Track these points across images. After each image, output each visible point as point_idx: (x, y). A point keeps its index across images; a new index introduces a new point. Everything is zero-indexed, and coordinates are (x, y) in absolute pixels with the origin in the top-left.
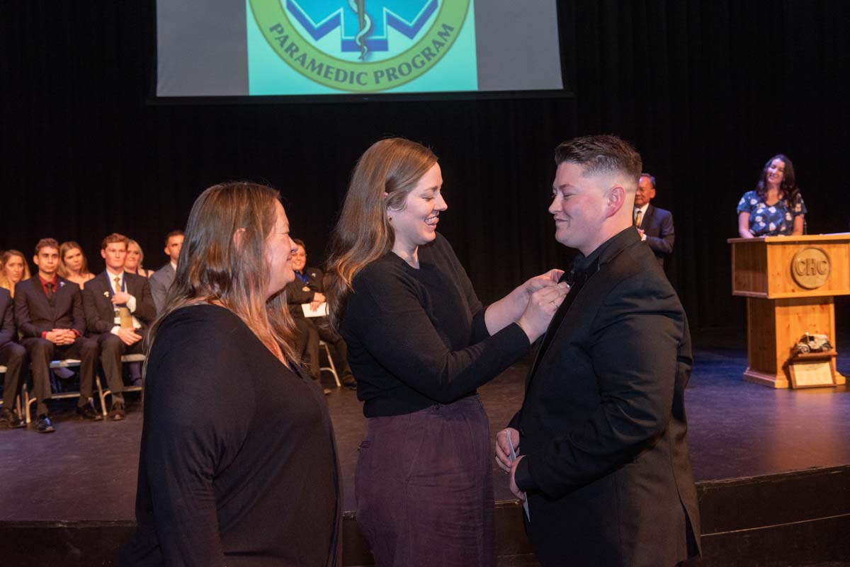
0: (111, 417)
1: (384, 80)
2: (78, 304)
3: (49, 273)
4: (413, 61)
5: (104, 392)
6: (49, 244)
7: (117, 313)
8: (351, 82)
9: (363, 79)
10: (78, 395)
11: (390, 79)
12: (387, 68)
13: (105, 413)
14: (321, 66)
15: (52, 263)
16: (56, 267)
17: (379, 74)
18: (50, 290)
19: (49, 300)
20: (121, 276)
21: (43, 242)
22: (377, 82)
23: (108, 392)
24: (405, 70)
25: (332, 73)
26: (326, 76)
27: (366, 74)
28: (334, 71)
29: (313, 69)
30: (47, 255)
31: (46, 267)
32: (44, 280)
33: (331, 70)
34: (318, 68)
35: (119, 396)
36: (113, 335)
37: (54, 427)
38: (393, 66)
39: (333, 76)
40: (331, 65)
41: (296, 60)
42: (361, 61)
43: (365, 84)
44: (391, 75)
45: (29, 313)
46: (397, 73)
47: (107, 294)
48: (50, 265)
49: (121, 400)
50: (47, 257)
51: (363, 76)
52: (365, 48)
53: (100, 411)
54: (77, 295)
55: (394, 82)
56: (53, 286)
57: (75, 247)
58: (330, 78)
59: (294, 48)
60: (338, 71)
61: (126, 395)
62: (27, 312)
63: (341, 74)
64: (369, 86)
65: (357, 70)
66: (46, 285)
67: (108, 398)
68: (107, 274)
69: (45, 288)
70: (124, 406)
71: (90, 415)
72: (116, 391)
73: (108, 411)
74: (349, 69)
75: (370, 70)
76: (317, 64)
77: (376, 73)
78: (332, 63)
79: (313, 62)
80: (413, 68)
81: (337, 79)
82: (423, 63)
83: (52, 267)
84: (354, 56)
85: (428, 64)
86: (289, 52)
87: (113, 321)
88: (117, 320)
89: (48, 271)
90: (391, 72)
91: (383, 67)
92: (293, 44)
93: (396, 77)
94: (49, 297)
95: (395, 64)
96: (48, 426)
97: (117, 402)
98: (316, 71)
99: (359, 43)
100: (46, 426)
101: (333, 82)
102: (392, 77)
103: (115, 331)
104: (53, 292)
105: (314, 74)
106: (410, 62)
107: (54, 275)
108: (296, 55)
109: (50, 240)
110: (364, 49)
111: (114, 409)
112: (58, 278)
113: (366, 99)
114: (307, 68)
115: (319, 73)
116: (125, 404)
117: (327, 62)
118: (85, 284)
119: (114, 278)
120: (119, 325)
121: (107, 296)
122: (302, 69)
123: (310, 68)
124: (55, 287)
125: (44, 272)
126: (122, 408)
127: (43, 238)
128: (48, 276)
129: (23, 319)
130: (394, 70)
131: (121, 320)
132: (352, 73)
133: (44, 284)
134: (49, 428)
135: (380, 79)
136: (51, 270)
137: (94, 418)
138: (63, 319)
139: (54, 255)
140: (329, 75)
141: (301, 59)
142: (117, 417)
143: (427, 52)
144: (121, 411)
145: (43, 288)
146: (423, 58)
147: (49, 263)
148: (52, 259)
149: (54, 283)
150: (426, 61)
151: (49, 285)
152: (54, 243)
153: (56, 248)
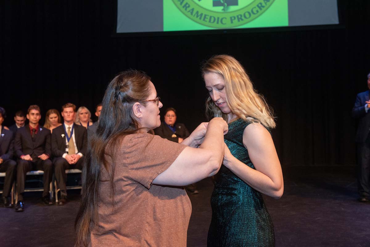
1: (236, 21)
3: (34, 124)
4: (252, 11)
6: (34, 108)
7: (67, 146)
8: (218, 23)
9: (224, 21)
11: (239, 21)
12: (237, 15)
14: (202, 15)
15: (36, 118)
16: (38, 120)
17: (233, 18)
18: (34, 133)
19: (32, 138)
20: (71, 126)
21: (31, 107)
22: (232, 22)
24: (247, 15)
25: (207, 18)
26: (204, 20)
27: (226, 18)
28: (209, 17)
29: (197, 16)
31: (33, 120)
32: (31, 127)
33: (207, 17)
34: (200, 16)
35: (64, 192)
36: (63, 158)
38: (240, 14)
39: (208, 20)
40: (207, 14)
41: (188, 12)
42: (223, 11)
43: (225, 24)
44: (240, 18)
45: (22, 144)
46: (243, 18)
47: (63, 135)
48: (35, 119)
49: (65, 194)
50: (34, 115)
51: (224, 19)
53: (54, 200)
55: (241, 22)
56: (36, 131)
58: (206, 21)
59: (187, 5)
60: (211, 17)
61: (68, 191)
62: (20, 144)
63: (212, 19)
64: (227, 25)
65: (221, 16)
66: (32, 130)
68: (64, 125)
69: (31, 131)
70: (66, 198)
71: (47, 201)
72: (63, 189)
74: (216, 16)
75: (228, 16)
76: (199, 14)
77: (231, 18)
78: (207, 13)
79: (197, 12)
80: (252, 14)
81: (210, 21)
82: (257, 11)
83: (36, 121)
84: (219, 9)
85: (260, 12)
86: (185, 8)
87: (65, 150)
88: (67, 150)
89: (34, 122)
90: (240, 17)
91: (235, 14)
92: (187, 4)
93: (242, 20)
94: (33, 136)
95: (242, 13)
97: (63, 195)
98: (199, 17)
100: (20, 207)
101: (207, 23)
103: (64, 156)
104: (35, 134)
105: (198, 19)
106: (250, 11)
107: (37, 124)
108: (188, 9)
109: (35, 106)
110: (225, 5)
111: (61, 199)
112: (39, 126)
113: (225, 32)
114: (194, 16)
115: (200, 19)
116: (67, 196)
117: (205, 13)
119: (68, 127)
120: (67, 153)
121: (63, 137)
122: (192, 17)
123: (196, 16)
124: (37, 131)
125: (32, 123)
128: (34, 125)
129: (18, 148)
130: (241, 16)
131: (69, 150)
132: (218, 18)
133: (31, 129)
135: (234, 21)
136: (35, 122)
137: (48, 203)
138: (39, 148)
139: (37, 114)
140: (206, 20)
141: (191, 11)
142: (61, 203)
143: (260, 5)
144: (64, 200)
145: (30, 131)
146: (257, 8)
147: (34, 118)
148: (36, 116)
149: (36, 129)
150: (259, 10)
151: (34, 130)
152: (37, 107)
153: (38, 110)
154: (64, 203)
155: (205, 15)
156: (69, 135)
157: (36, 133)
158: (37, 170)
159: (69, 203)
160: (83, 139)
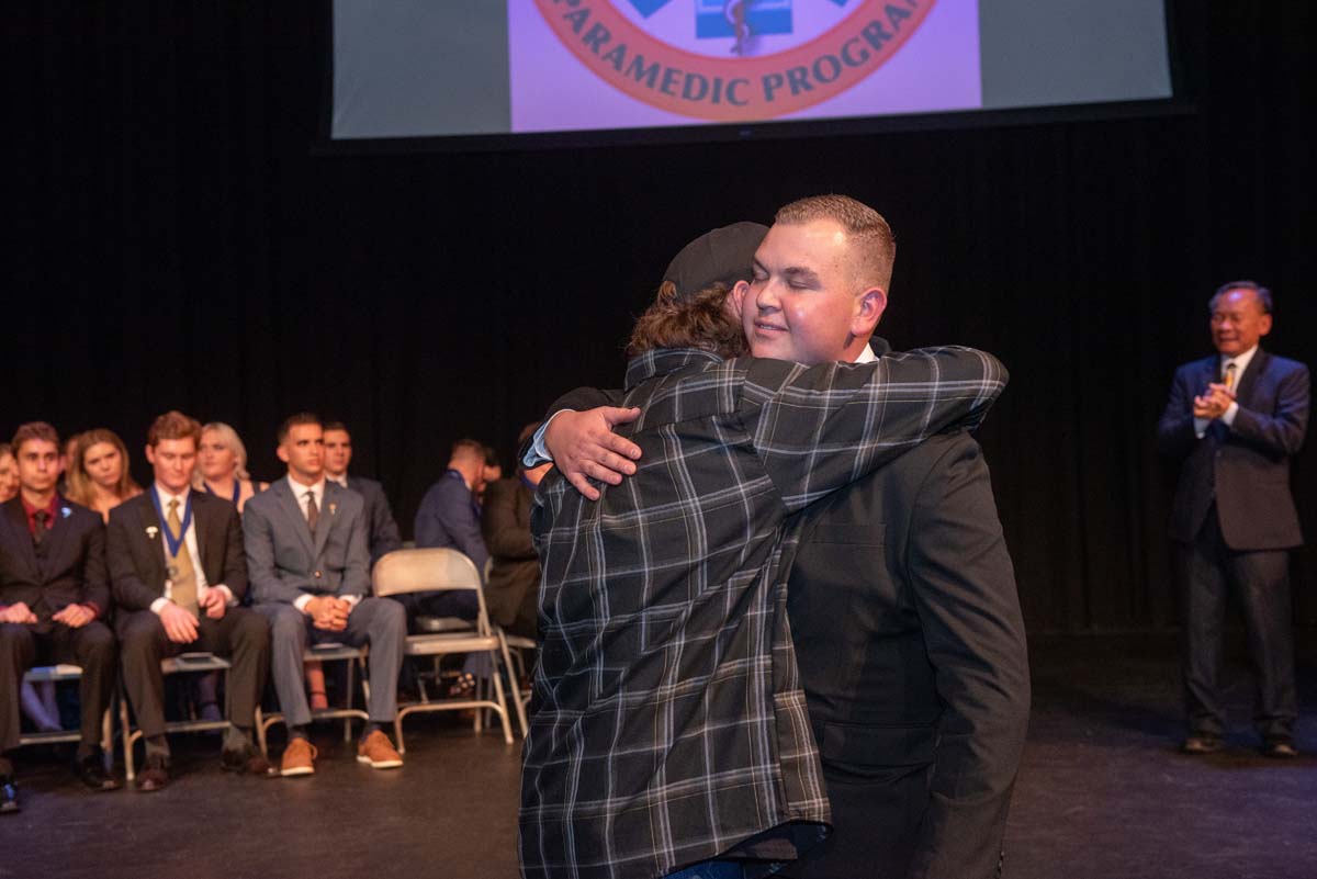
0: (138, 784)
1: (783, 93)
2: (95, 552)
3: (40, 491)
4: (845, 53)
5: (132, 733)
6: (36, 434)
8: (716, 99)
9: (740, 92)
10: (76, 738)
11: (795, 91)
12: (789, 67)
13: (130, 776)
15: (45, 471)
16: (54, 479)
17: (773, 82)
18: (40, 525)
19: (36, 546)
20: (182, 498)
21: (26, 431)
22: (770, 97)
23: (137, 734)
24: (827, 70)
26: (664, 89)
28: (682, 79)
29: (639, 76)
30: (34, 456)
31: (34, 478)
32: (32, 506)
33: (675, 76)
34: (649, 73)
35: (159, 744)
37: (18, 803)
38: (801, 64)
39: (678, 89)
40: (674, 66)
42: (735, 55)
44: (798, 81)
46: (811, 79)
47: (152, 530)
48: (41, 476)
49: (164, 751)
50: (36, 461)
51: (740, 87)
52: (746, 28)
53: (121, 771)
54: (95, 534)
55: (804, 95)
56: (47, 517)
57: (102, 439)
58: (672, 94)
59: (601, 34)
60: (689, 78)
61: (175, 740)
63: (696, 83)
64: (753, 108)
65: (728, 74)
66: (34, 516)
67: (139, 746)
68: (156, 494)
69: (31, 521)
70: (166, 763)
71: (93, 778)
72: (155, 732)
73: (137, 770)
74: (710, 73)
75: (755, 74)
76: (647, 65)
77: (766, 81)
78: (676, 63)
80: (844, 65)
81: (687, 94)
82: (864, 55)
83: (46, 481)
84: (721, 47)
85: (875, 56)
86: (591, 43)
89: (39, 486)
90: (798, 75)
91: (782, 67)
92: (598, 27)
93: (808, 87)
94: (38, 539)
95: (806, 61)
96: (7, 799)
97: (154, 755)
98: (645, 79)
99: (732, 19)
101: (678, 101)
102: (801, 88)
103: (159, 607)
105: (641, 86)
106: (837, 53)
107: (52, 494)
108: (604, 49)
109: (39, 425)
110: (743, 32)
111: (148, 768)
112: (61, 500)
113: (743, 133)
114: (627, 74)
116: (172, 758)
117: (667, 62)
118: (112, 512)
119: (171, 503)
121: (152, 536)
122: (618, 77)
123: (633, 74)
124: (51, 520)
125: (31, 489)
126: (162, 766)
127: (25, 422)
128: (39, 496)
130: (803, 71)
132: (718, 82)
133: (30, 512)
134: (8, 806)
135: (776, 92)
136: (44, 486)
137: (101, 785)
138: (60, 583)
139: (49, 456)
140: (672, 87)
141: (615, 55)
142: (148, 785)
143: (873, 31)
144: (158, 773)
145: (27, 522)
146: (864, 44)
147: (39, 471)
148: (46, 464)
149: (50, 512)
150: (870, 49)
151: (41, 517)
152: (47, 430)
153: (51, 440)
154: (159, 784)
155: (669, 72)
156: (175, 531)
157: (49, 525)
158: (54, 664)
159: (179, 784)
160: (226, 547)
